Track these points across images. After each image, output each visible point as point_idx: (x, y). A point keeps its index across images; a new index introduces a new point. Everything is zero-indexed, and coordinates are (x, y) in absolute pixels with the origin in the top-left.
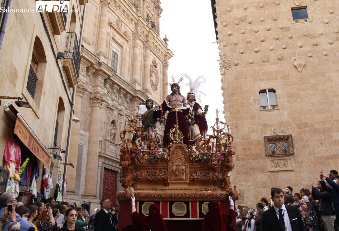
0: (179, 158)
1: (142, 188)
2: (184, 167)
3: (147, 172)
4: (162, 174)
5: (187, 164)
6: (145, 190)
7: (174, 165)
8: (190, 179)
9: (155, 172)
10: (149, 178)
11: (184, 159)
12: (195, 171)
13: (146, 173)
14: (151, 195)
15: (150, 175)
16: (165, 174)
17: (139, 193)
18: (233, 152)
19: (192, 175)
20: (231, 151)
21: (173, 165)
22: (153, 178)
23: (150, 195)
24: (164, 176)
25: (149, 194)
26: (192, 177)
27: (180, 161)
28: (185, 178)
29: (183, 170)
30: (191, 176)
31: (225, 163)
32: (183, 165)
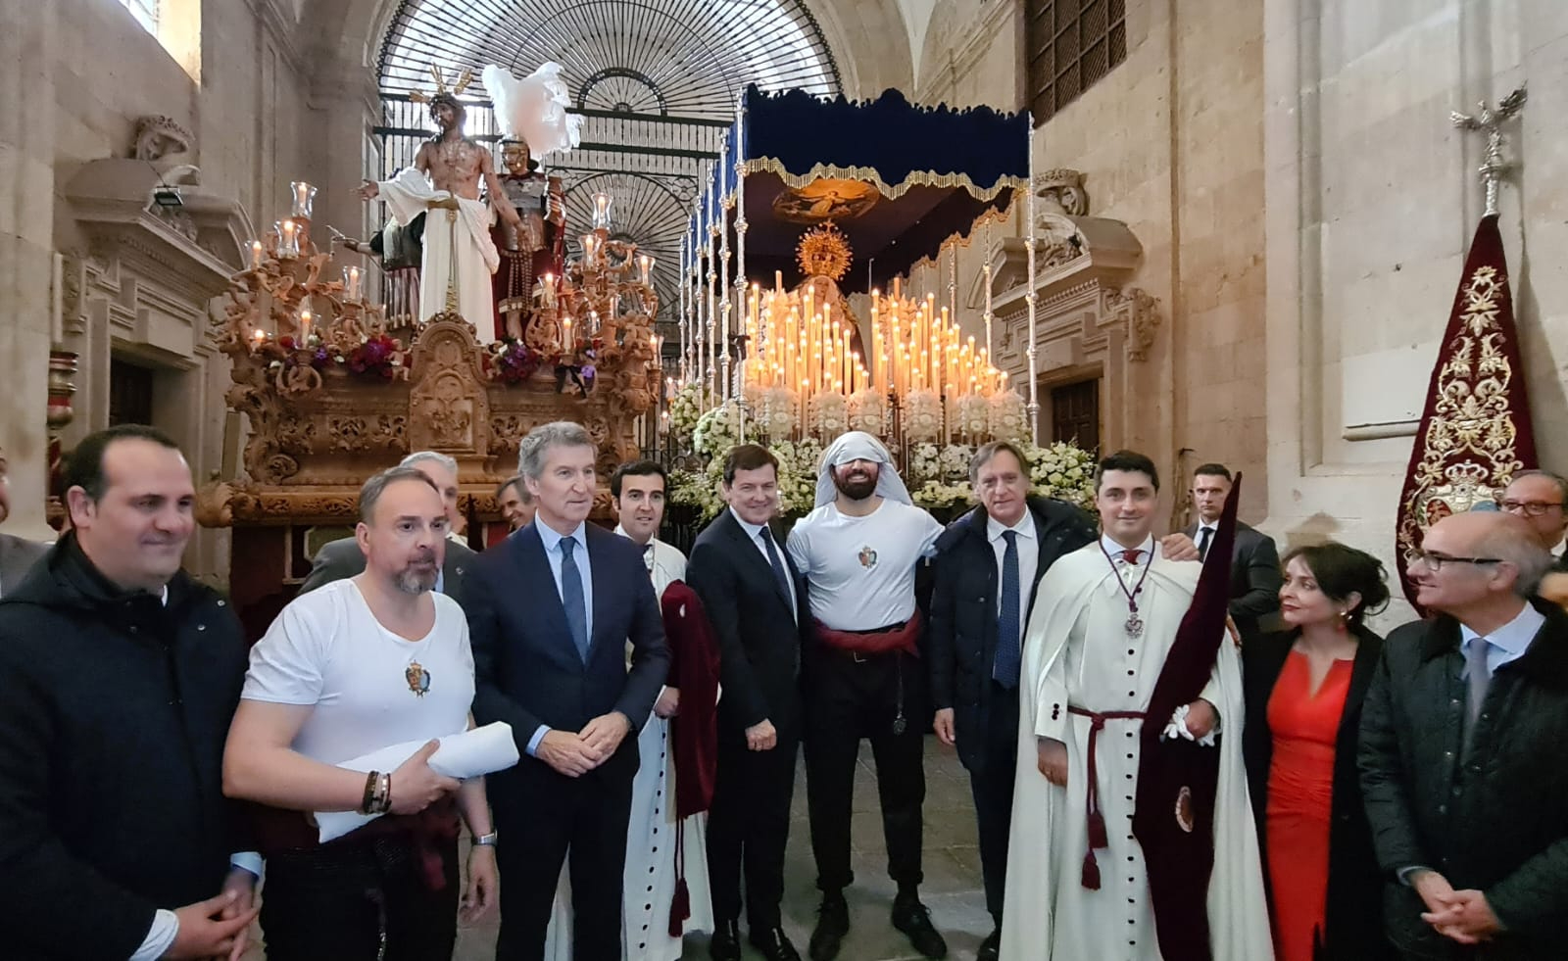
0: (451, 371)
1: (316, 480)
2: (468, 407)
3: (336, 423)
4: (387, 431)
5: (480, 394)
6: (328, 485)
7: (431, 399)
8: (490, 446)
9: (364, 426)
10: (343, 443)
11: (469, 376)
12: (513, 418)
13: (328, 425)
14: (336, 505)
15: (345, 432)
16: (399, 430)
17: (288, 500)
18: (641, 351)
19: (498, 432)
20: (635, 346)
21: (426, 398)
22: (358, 443)
23: (330, 505)
24: (395, 436)
25: (327, 503)
26: (499, 441)
27: (453, 385)
28: (474, 442)
29: (466, 414)
30: (495, 434)
31: (616, 390)
32: (466, 398)
